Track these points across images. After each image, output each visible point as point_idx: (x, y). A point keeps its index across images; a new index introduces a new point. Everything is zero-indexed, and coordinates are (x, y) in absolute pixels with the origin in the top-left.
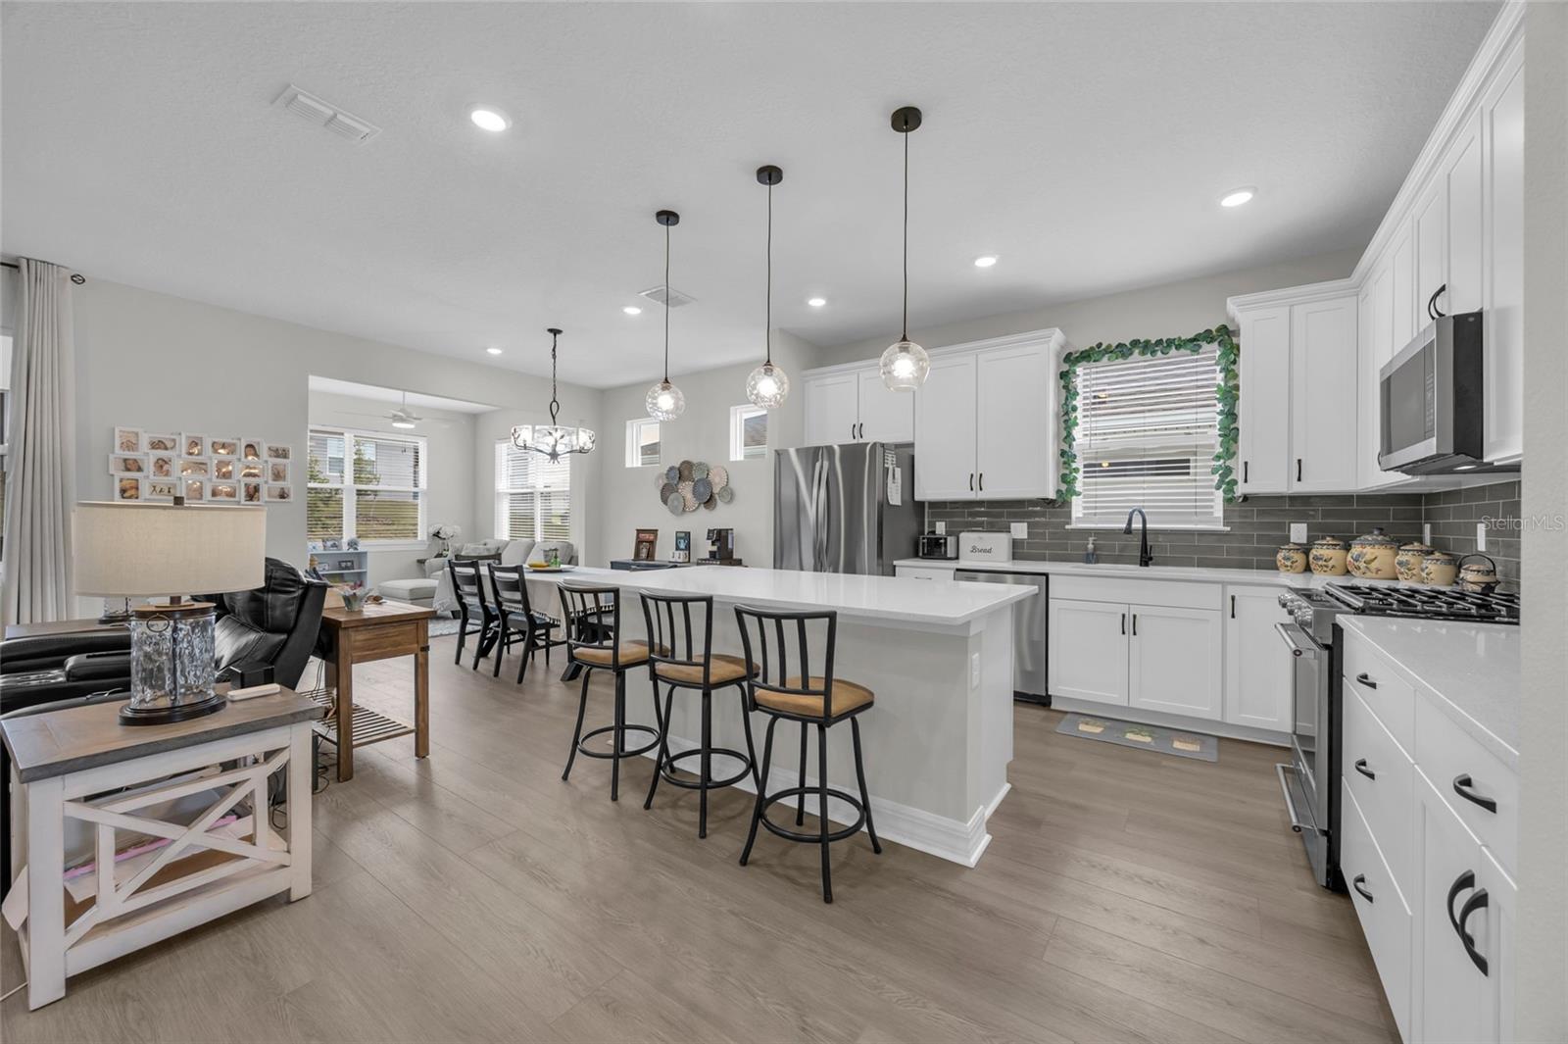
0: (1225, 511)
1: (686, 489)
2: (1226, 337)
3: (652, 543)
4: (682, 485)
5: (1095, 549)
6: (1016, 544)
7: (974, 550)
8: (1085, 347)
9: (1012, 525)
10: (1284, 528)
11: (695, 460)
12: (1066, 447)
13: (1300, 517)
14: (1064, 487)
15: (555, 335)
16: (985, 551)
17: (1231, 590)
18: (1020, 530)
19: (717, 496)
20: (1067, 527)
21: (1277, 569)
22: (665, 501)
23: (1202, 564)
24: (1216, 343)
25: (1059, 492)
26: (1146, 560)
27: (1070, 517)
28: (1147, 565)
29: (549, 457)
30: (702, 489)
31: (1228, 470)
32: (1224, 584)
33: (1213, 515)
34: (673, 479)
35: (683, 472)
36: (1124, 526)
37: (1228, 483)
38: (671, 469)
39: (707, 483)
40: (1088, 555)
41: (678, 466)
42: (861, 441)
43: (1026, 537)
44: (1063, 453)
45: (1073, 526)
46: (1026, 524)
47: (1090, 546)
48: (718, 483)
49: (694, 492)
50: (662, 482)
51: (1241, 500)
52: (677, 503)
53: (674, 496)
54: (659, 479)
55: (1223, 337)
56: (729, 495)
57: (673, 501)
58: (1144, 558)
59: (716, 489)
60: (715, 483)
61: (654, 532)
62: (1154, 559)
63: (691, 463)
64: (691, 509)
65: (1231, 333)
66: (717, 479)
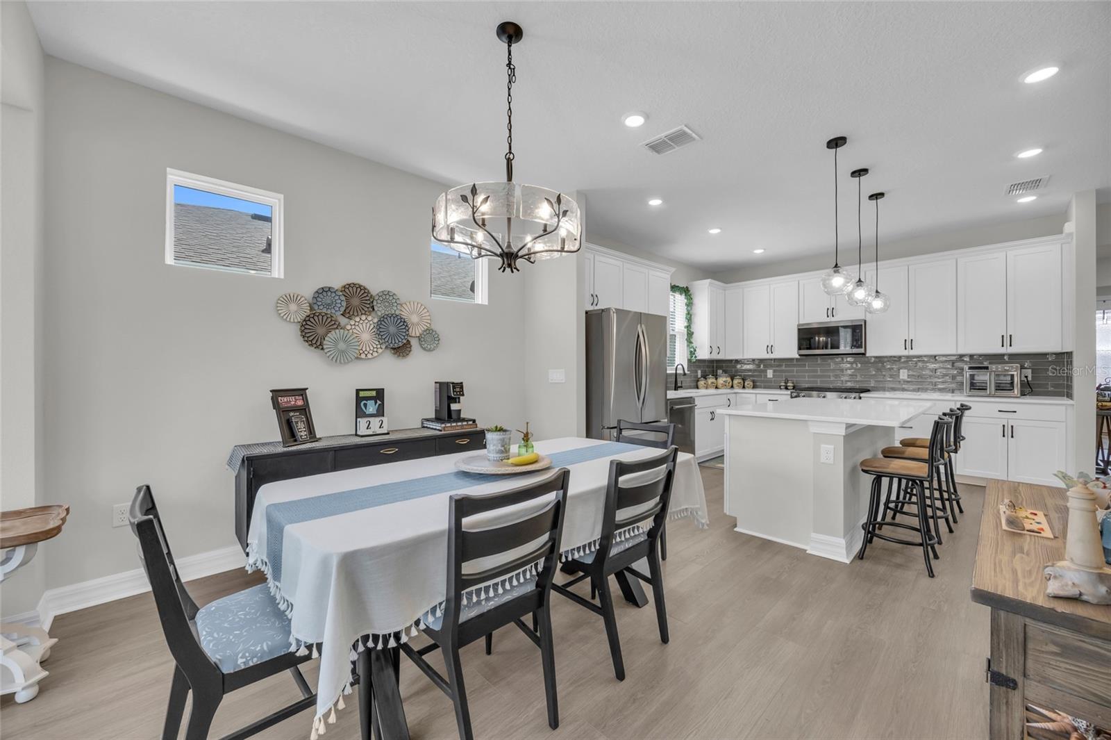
1: (363, 329)
3: (305, 410)
4: (345, 321)
10: (697, 372)
11: (375, 287)
17: (729, 397)
19: (414, 342)
22: (313, 343)
28: (678, 390)
30: (392, 329)
34: (328, 306)
35: (351, 300)
38: (324, 291)
39: (403, 324)
41: (336, 286)
48: (414, 321)
49: (376, 331)
50: (299, 312)
52: (342, 346)
53: (333, 335)
54: (293, 307)
55: (686, 291)
56: (430, 339)
57: (336, 342)
58: (675, 387)
59: (416, 331)
60: (413, 324)
61: (302, 392)
62: (681, 387)
63: (365, 289)
64: (369, 356)
65: (689, 291)
66: (414, 319)
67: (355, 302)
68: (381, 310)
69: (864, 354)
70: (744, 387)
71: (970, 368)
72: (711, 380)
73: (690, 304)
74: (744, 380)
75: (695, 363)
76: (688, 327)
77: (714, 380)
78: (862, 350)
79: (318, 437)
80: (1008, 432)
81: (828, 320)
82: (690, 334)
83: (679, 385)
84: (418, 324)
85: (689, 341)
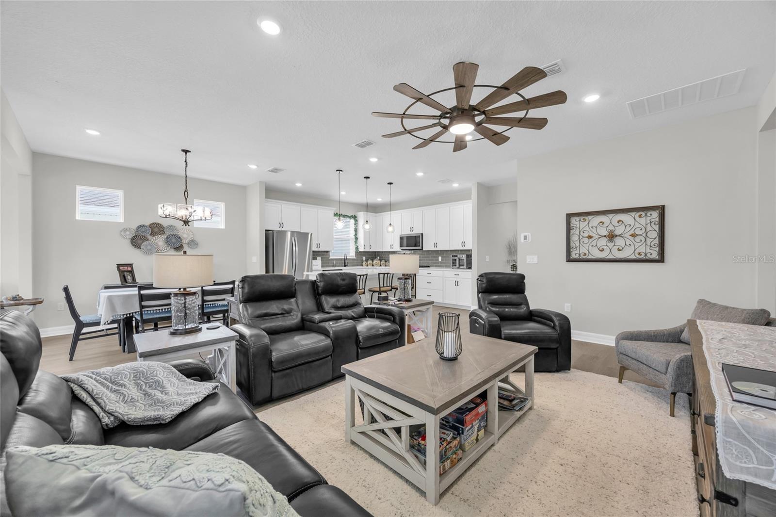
0: (355, 254)
1: (159, 240)
4: (151, 238)
9: (317, 258)
10: (362, 258)
11: (165, 224)
13: (364, 255)
14: (330, 248)
15: (186, 153)
19: (185, 245)
22: (135, 245)
24: (353, 219)
27: (330, 256)
29: (183, 223)
30: (174, 240)
31: (357, 246)
33: (352, 254)
34: (144, 232)
38: (141, 226)
39: (179, 238)
41: (147, 224)
42: (283, 229)
45: (331, 258)
46: (320, 258)
47: (335, 263)
49: (166, 241)
50: (130, 234)
52: (149, 247)
53: (145, 243)
54: (128, 233)
55: (355, 217)
56: (193, 244)
57: (146, 246)
58: (344, 265)
59: (185, 241)
60: (184, 238)
61: (131, 265)
63: (161, 224)
64: (163, 251)
65: (356, 217)
66: (185, 236)
67: (156, 230)
68: (168, 233)
69: (422, 249)
70: (386, 266)
71: (453, 256)
72: (370, 262)
73: (356, 224)
74: (386, 262)
75: (359, 253)
76: (356, 235)
77: (371, 262)
78: (420, 248)
79: (137, 282)
80: (457, 283)
81: (411, 233)
82: (356, 239)
83: (346, 264)
84: (187, 238)
85: (356, 243)
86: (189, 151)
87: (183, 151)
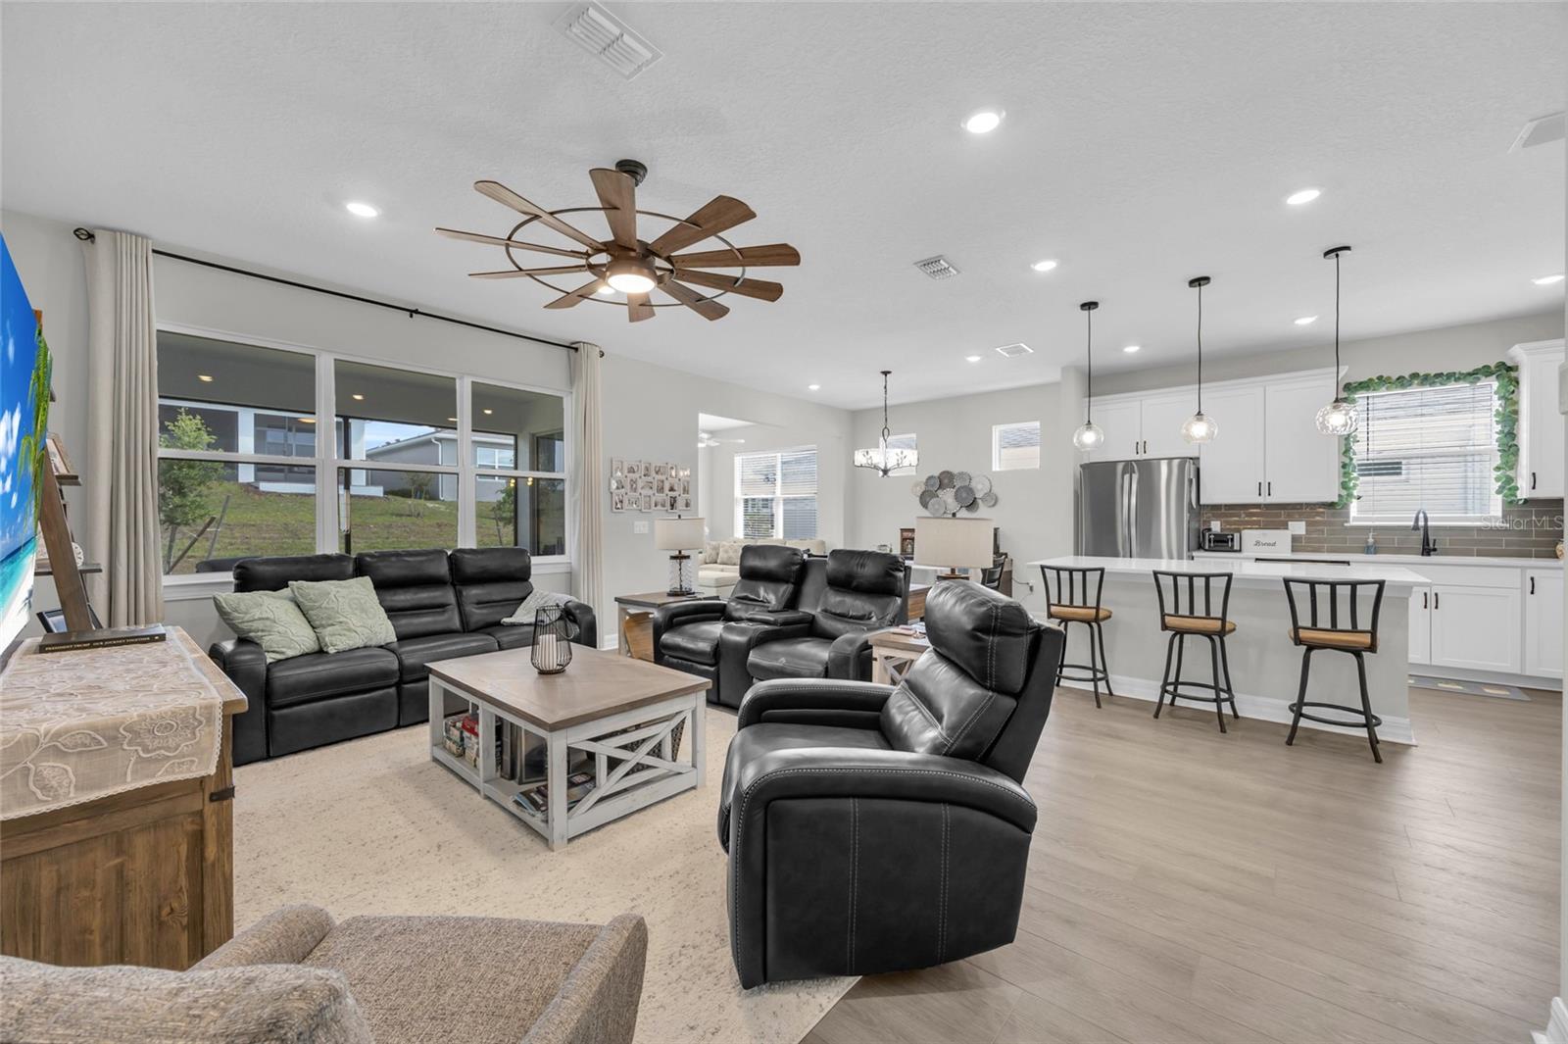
0: (1503, 511)
1: (948, 496)
2: (1507, 373)
3: (913, 539)
4: (940, 493)
5: (1375, 542)
6: (1295, 539)
7: (1258, 543)
8: (1364, 379)
9: (1290, 523)
11: (955, 471)
12: (1347, 461)
14: (1344, 493)
15: (887, 376)
16: (1269, 544)
17: (1527, 573)
18: (1298, 527)
19: (980, 501)
20: (1346, 524)
21: (1557, 557)
22: (925, 505)
23: (1480, 554)
24: (1494, 376)
25: (1340, 496)
26: (1427, 549)
27: (1348, 517)
28: (1429, 555)
29: (881, 473)
30: (964, 495)
31: (1510, 480)
32: (1523, 568)
33: (1492, 515)
34: (932, 486)
35: (945, 480)
36: (1412, 523)
37: (1510, 489)
38: (930, 478)
39: (970, 490)
40: (1368, 547)
41: (937, 474)
42: (1143, 457)
43: (1304, 533)
44: (1344, 466)
45: (1352, 523)
46: (1304, 523)
47: (1371, 540)
48: (980, 489)
49: (957, 497)
50: (920, 490)
51: (1521, 502)
52: (937, 507)
53: (933, 501)
54: (917, 487)
55: (1501, 371)
56: (993, 500)
57: (933, 505)
58: (1424, 549)
59: (981, 495)
60: (978, 490)
61: (912, 530)
62: (1435, 550)
63: (951, 473)
65: (1510, 369)
66: (980, 487)
67: (946, 481)
68: (958, 484)
76: (1509, 436)
82: (1512, 451)
83: (1430, 546)
84: (982, 489)
86: (889, 372)
87: (883, 373)
